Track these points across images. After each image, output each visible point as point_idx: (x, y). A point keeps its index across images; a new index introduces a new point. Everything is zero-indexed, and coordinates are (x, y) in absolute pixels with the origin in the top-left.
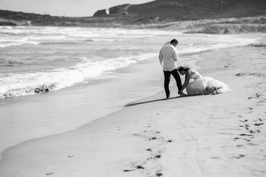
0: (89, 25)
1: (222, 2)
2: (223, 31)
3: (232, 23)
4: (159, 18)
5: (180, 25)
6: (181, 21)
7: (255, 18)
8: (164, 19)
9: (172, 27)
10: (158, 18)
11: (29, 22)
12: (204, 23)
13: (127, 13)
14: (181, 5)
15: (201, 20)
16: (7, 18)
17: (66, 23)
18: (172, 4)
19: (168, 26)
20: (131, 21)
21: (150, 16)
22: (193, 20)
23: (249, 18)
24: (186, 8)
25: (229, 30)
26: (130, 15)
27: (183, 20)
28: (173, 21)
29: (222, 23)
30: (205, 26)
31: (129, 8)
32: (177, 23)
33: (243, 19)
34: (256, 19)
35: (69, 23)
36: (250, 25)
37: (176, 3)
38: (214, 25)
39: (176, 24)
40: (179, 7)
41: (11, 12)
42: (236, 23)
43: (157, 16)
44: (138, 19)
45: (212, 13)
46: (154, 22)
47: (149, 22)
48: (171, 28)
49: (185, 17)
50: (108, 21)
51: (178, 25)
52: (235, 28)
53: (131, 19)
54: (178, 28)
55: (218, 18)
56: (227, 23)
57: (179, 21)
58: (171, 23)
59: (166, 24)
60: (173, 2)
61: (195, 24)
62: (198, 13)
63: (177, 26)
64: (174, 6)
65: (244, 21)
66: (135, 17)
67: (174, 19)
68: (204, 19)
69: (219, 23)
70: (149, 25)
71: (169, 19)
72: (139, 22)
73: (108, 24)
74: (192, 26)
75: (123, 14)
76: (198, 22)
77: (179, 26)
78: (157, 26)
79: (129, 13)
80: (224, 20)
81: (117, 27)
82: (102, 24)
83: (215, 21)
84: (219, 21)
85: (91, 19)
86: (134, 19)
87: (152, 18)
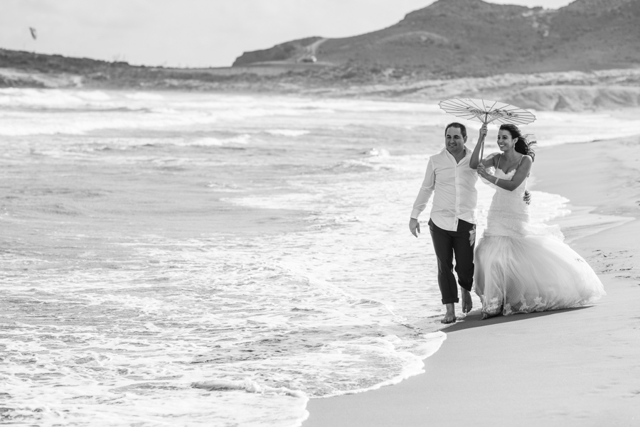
0: (224, 86)
1: (546, 34)
2: (553, 104)
3: (572, 83)
4: (394, 72)
5: (444, 87)
6: (447, 79)
7: (628, 72)
8: (404, 73)
9: (426, 94)
10: (390, 71)
11: (77, 79)
12: (503, 82)
13: (315, 59)
14: (446, 40)
15: (497, 77)
16: (25, 70)
17: (168, 81)
18: (424, 38)
19: (415, 90)
20: (327, 77)
21: (371, 66)
22: (475, 76)
23: (613, 72)
24: (457, 47)
25: (567, 99)
26: (323, 63)
27: (453, 75)
28: (426, 78)
29: (549, 83)
30: (505, 91)
31: (321, 47)
32: (438, 82)
33: (599, 73)
34: (631, 75)
35: (175, 82)
36: (618, 88)
37: (435, 36)
38: (530, 89)
39: (435, 86)
40: (440, 46)
41: (34, 54)
42: (582, 83)
43: (389, 67)
44: (342, 74)
45: (523, 59)
46: (380, 82)
47: (369, 81)
48: (423, 96)
49: (457, 69)
50: (268, 78)
51: (440, 88)
52: (582, 95)
53: (326, 73)
54: (441, 94)
55: (536, 72)
56: (560, 83)
57: (442, 79)
58: (422, 84)
59: (411, 86)
60: (427, 33)
61: (482, 85)
62: (487, 59)
63: (438, 91)
64: (430, 42)
65: (601, 79)
66: (334, 69)
67: (430, 74)
68: (502, 74)
69: (541, 84)
70: (369, 88)
71: (418, 73)
72: (345, 81)
73: (268, 85)
74: (475, 90)
75: (305, 61)
76: (489, 81)
77: (443, 90)
78: (390, 91)
79: (318, 60)
80: (552, 76)
81: (290, 91)
82: (256, 85)
83: (531, 78)
84: (540, 80)
85: (228, 73)
86: (332, 73)
87: (375, 71)
